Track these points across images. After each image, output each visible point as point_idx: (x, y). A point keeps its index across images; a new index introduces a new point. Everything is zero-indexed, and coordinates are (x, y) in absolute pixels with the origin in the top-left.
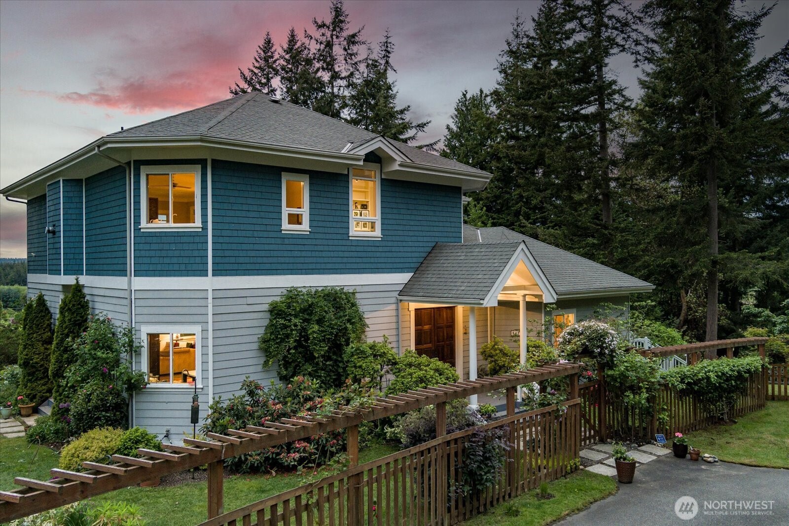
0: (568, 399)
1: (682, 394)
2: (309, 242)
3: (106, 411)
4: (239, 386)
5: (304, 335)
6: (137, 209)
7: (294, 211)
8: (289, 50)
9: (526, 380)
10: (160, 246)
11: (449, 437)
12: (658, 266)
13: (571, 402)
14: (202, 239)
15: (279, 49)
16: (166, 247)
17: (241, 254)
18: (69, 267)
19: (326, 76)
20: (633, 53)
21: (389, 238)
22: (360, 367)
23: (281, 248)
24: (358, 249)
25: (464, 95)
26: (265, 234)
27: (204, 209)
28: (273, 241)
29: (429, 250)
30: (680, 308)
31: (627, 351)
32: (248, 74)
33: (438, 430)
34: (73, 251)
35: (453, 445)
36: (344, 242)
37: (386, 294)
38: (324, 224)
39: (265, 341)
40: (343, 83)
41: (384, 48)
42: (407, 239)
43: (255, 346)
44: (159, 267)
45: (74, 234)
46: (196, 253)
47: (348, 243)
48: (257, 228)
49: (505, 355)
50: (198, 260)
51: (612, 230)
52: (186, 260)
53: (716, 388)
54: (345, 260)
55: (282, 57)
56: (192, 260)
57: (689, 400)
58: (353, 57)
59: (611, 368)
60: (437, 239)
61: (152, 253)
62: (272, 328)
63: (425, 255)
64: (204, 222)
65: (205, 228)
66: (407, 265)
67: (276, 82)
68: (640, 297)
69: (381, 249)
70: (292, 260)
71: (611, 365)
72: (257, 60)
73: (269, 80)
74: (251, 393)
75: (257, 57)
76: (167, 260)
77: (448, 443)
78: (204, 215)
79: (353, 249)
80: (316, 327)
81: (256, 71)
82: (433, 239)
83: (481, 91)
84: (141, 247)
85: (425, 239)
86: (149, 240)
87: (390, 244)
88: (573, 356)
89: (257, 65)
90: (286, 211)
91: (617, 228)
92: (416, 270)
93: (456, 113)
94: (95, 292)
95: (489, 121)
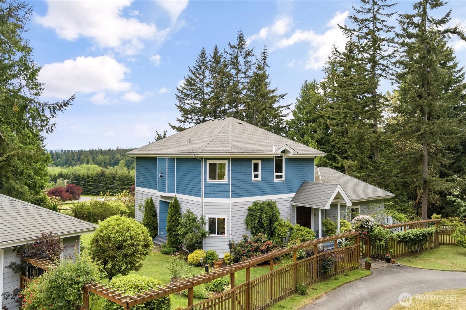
0: (355, 244)
1: (399, 242)
2: (261, 184)
3: (198, 244)
4: (240, 236)
5: (261, 218)
6: (205, 175)
7: (256, 173)
8: (214, 57)
9: (341, 238)
10: (213, 188)
11: (318, 255)
12: (399, 182)
13: (356, 245)
14: (228, 186)
15: (209, 57)
16: (215, 188)
17: (240, 190)
18: (170, 190)
19: (233, 72)
20: (390, 79)
21: (288, 180)
22: (280, 230)
23: (252, 187)
24: (277, 185)
25: (306, 82)
26: (247, 182)
27: (229, 175)
28: (249, 185)
29: (302, 184)
30: (417, 196)
31: (378, 226)
32: (193, 69)
33: (314, 253)
34: (171, 184)
35: (319, 258)
36: (272, 183)
37: (286, 202)
38: (265, 177)
39: (247, 220)
40: (243, 75)
41: (263, 55)
42: (294, 180)
43: (244, 222)
44: (213, 195)
45: (172, 178)
46: (226, 190)
47: (273, 183)
48: (244, 180)
49: (331, 225)
50: (226, 193)
51: (379, 164)
52: (222, 193)
53: (413, 240)
54: (272, 190)
55: (211, 61)
56: (224, 193)
57: (403, 244)
58: (249, 63)
59: (371, 232)
60: (305, 179)
61: (211, 190)
62: (249, 215)
63: (300, 186)
64: (229, 180)
65: (229, 182)
66: (294, 190)
67: (207, 73)
68: (388, 200)
69: (284, 185)
70: (255, 191)
71: (372, 231)
72: (197, 62)
73: (203, 72)
74: (245, 239)
75: (198, 61)
76: (216, 193)
77: (317, 257)
78: (229, 177)
79: (275, 185)
80: (265, 216)
81: (197, 67)
82: (303, 179)
83: (315, 80)
84: (207, 188)
85: (300, 180)
86: (209, 185)
87: (288, 182)
88: (357, 229)
89: (197, 64)
90: (253, 174)
91: (381, 163)
92: (297, 192)
93: (301, 91)
94: (181, 200)
95: (319, 98)
